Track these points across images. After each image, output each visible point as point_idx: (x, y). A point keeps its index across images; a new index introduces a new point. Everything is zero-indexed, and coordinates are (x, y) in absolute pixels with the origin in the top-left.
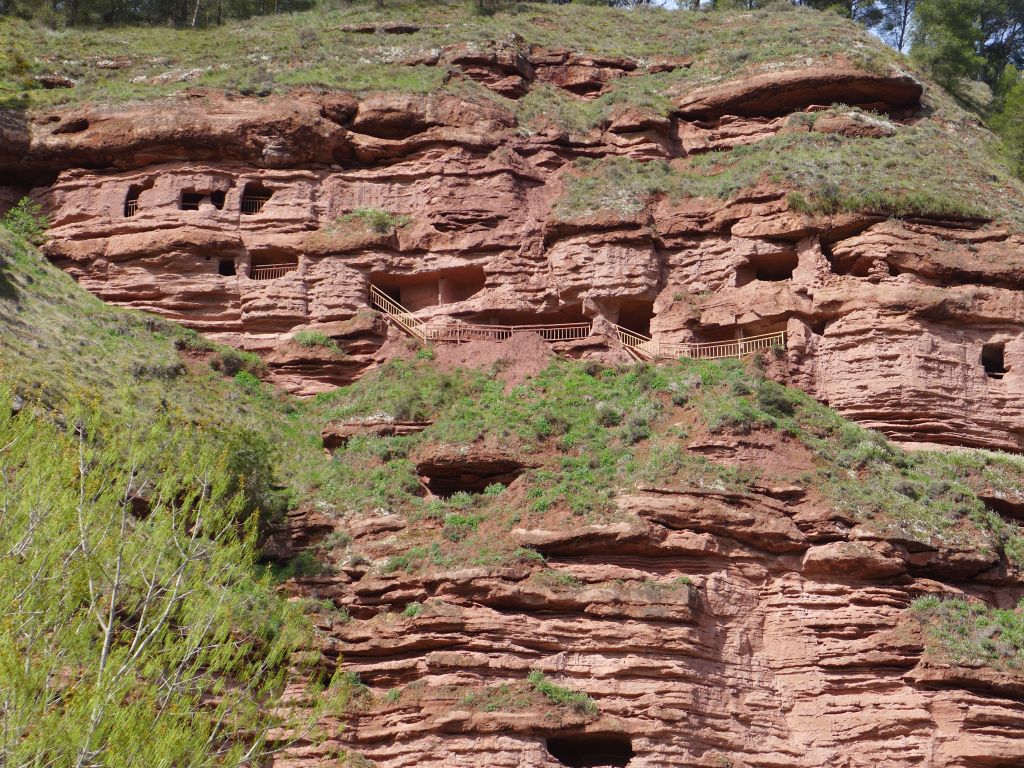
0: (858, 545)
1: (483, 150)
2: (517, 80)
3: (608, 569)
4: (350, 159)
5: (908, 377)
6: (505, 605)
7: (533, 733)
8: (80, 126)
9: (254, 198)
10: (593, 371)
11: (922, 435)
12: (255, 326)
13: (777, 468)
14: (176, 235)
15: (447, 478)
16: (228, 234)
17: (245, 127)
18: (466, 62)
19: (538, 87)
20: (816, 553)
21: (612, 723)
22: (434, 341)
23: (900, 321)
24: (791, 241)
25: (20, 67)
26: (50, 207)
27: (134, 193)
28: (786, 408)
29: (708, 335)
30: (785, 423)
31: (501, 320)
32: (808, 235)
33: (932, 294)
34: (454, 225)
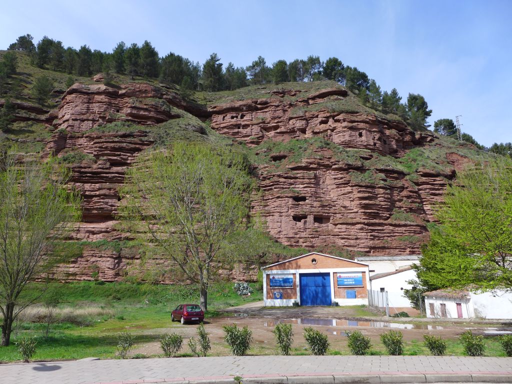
0: (341, 165)
1: (278, 106)
2: (283, 95)
3: (302, 171)
4: (257, 109)
5: (347, 138)
6: (285, 178)
7: (291, 197)
8: (215, 107)
9: (242, 117)
10: (297, 140)
11: (350, 147)
12: (244, 137)
13: (327, 154)
14: (231, 123)
15: (276, 159)
16: (239, 123)
17: (240, 106)
18: (274, 92)
19: (286, 95)
20: (334, 167)
21: (303, 195)
22: (272, 137)
23: (345, 129)
24: (328, 118)
25: (205, 99)
26: (211, 120)
27: (224, 117)
28: (328, 144)
29: (315, 133)
30: (328, 146)
31: (282, 133)
32: (330, 116)
33: (350, 125)
34: (274, 118)
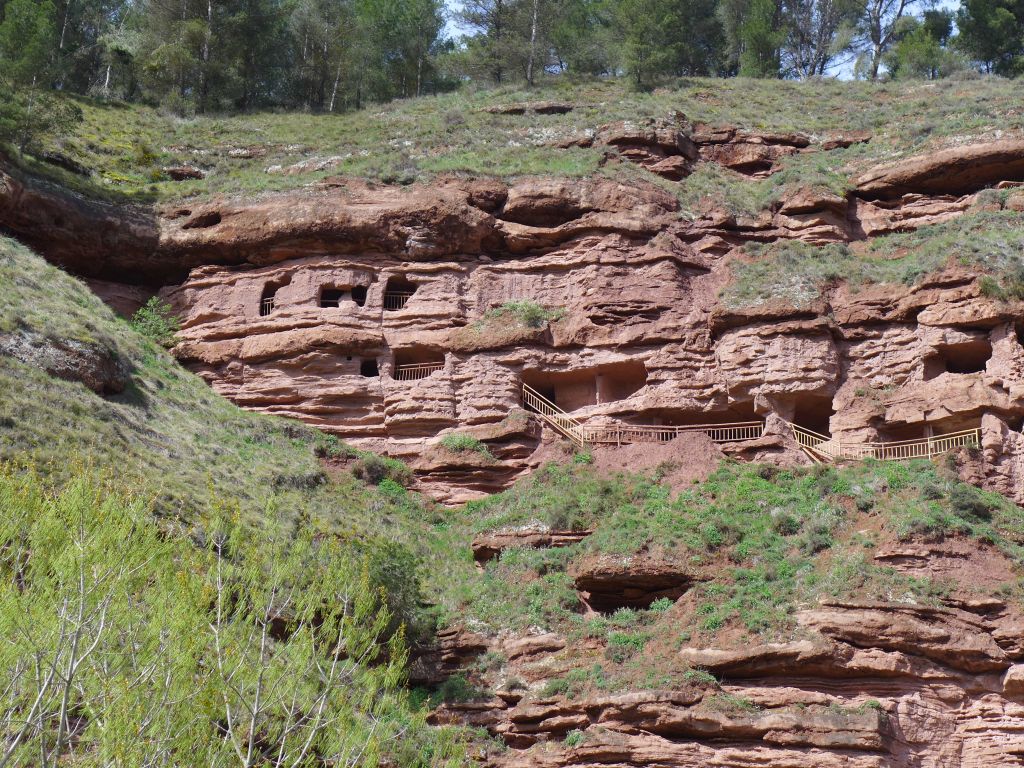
1: (643, 236)
2: (678, 160)
3: (789, 692)
4: (499, 249)
6: (675, 733)
8: (211, 219)
9: (397, 293)
10: (767, 474)
12: (399, 430)
13: (973, 579)
14: (315, 334)
16: (371, 332)
17: (387, 218)
18: (623, 143)
19: (702, 167)
22: (592, 443)
24: (983, 329)
25: (147, 158)
26: (181, 307)
27: (270, 290)
28: (982, 513)
29: (893, 433)
30: (982, 529)
31: (664, 419)
32: (1002, 322)
34: (613, 316)
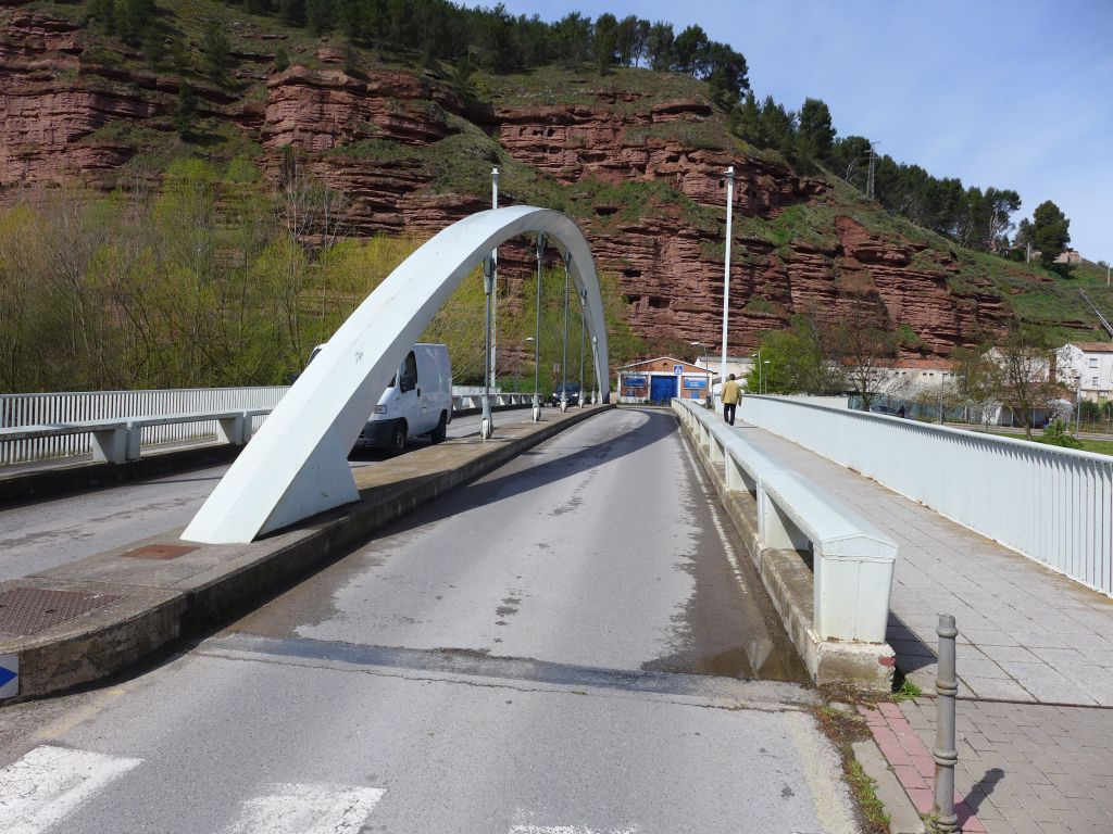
0: (690, 230)
2: (612, 99)
3: (637, 235)
5: (703, 189)
6: (615, 243)
7: (621, 271)
9: (551, 133)
10: (632, 183)
11: (705, 202)
12: (552, 166)
14: (533, 143)
15: (601, 211)
16: (545, 143)
17: (549, 115)
18: (600, 95)
19: (618, 101)
20: (681, 232)
23: (702, 175)
24: (679, 153)
26: (500, 132)
27: (521, 130)
28: (676, 197)
29: (658, 175)
30: (676, 200)
31: (611, 168)
32: (682, 152)
33: (710, 168)
